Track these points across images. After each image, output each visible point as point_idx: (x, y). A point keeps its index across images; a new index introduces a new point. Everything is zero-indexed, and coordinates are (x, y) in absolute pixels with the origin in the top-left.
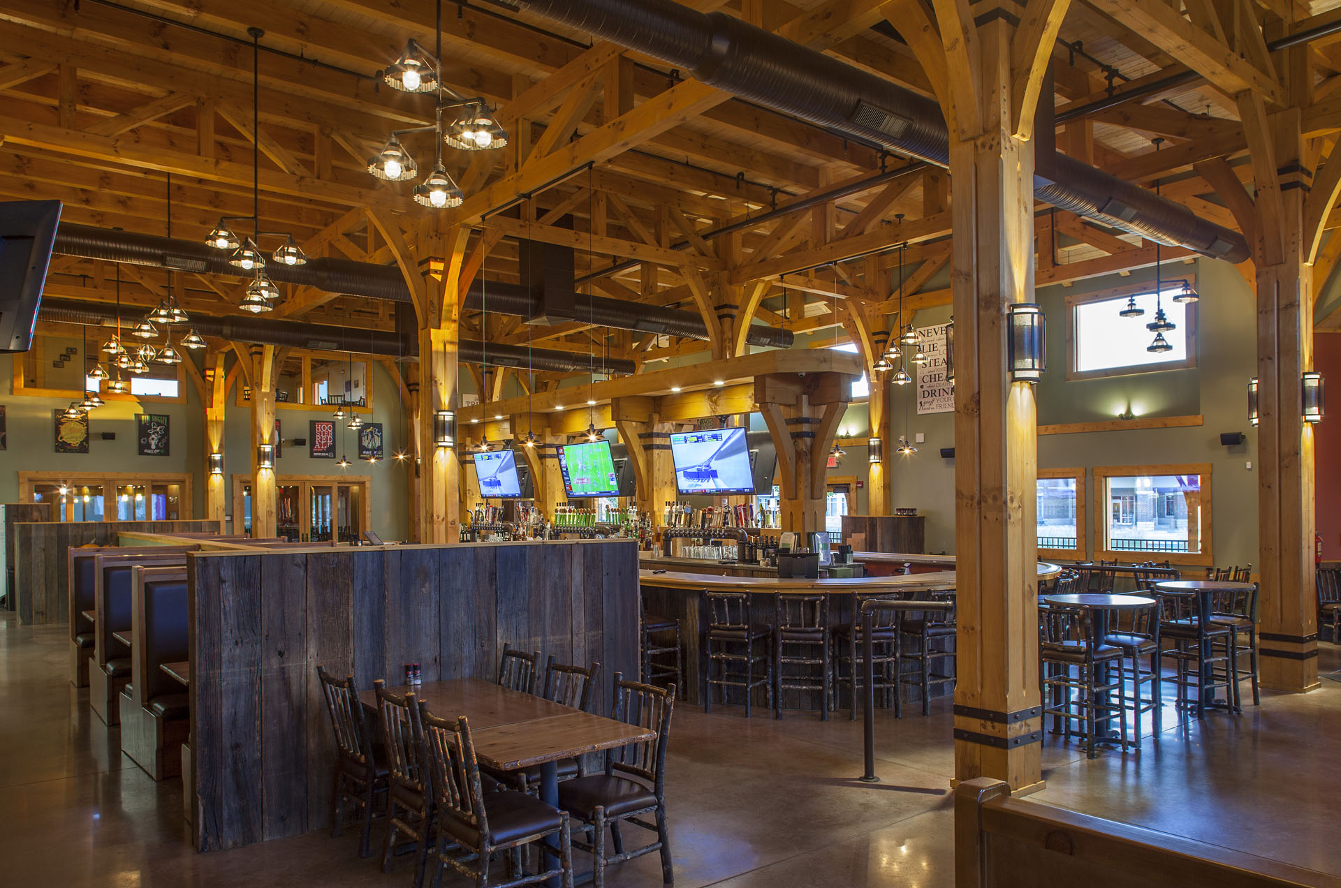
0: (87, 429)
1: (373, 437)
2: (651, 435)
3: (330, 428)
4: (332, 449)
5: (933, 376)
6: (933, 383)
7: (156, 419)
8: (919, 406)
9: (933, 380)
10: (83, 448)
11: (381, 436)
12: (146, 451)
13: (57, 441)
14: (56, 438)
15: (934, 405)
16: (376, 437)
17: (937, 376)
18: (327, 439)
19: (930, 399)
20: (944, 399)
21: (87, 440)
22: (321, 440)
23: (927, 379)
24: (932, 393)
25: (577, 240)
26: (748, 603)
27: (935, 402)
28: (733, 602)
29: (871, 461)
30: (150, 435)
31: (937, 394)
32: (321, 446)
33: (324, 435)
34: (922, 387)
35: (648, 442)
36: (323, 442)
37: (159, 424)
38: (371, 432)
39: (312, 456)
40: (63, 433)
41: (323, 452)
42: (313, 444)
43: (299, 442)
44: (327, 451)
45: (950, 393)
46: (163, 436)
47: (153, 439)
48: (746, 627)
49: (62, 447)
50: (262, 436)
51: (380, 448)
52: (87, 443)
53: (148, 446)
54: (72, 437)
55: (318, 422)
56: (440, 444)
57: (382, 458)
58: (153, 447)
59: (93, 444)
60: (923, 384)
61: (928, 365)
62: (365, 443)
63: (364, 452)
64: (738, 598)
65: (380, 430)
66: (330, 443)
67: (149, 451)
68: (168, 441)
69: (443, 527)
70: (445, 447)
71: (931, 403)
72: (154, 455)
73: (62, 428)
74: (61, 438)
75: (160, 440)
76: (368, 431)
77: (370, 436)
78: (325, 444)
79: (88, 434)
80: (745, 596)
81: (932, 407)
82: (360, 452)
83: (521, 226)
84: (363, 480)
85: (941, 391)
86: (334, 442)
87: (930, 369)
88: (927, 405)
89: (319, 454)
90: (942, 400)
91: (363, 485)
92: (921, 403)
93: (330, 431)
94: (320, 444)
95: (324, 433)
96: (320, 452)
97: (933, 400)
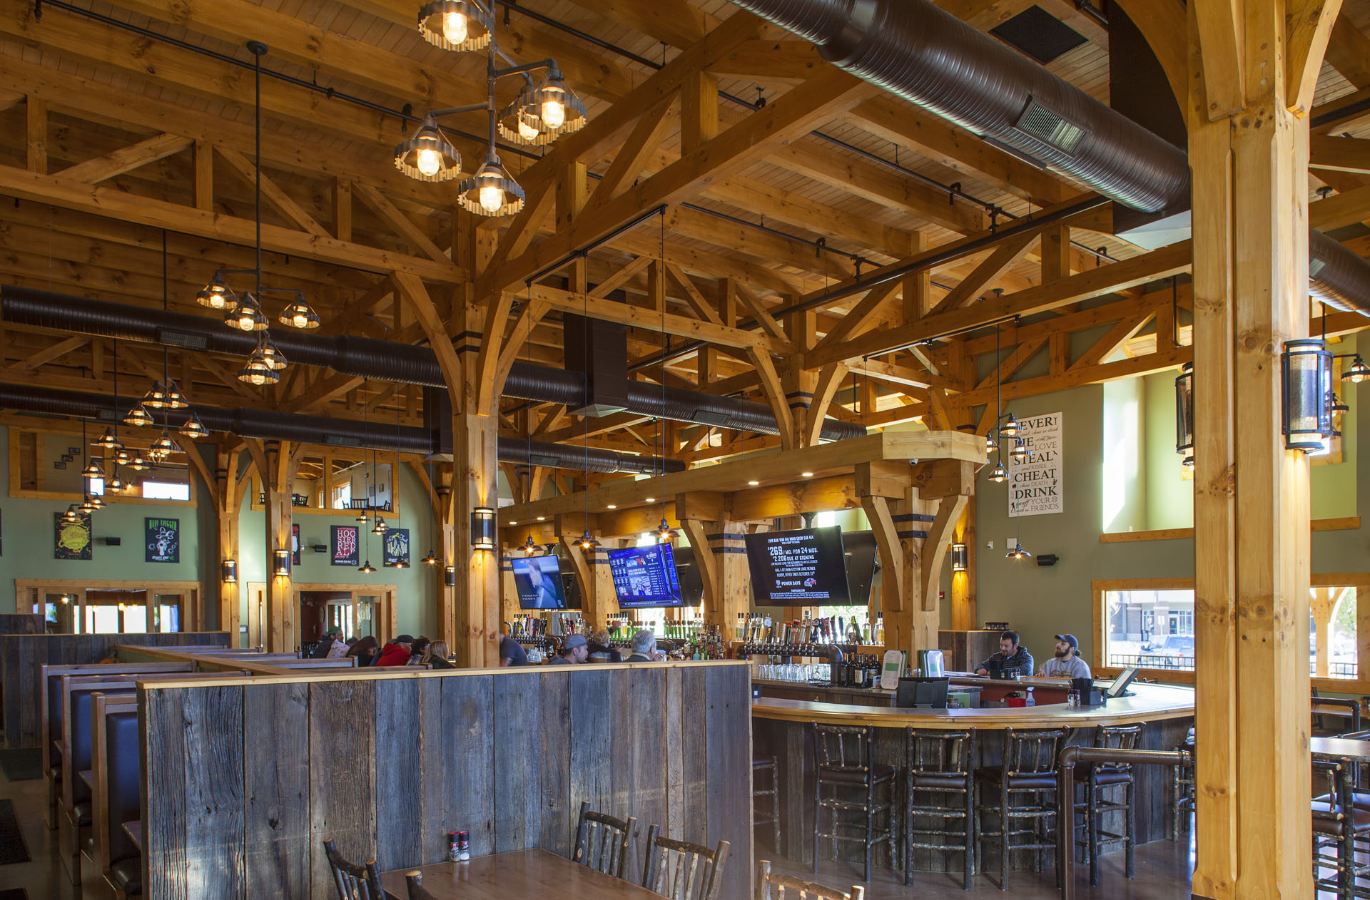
0: (90, 534)
1: (399, 543)
2: (721, 536)
3: (353, 534)
4: (355, 556)
5: (1027, 475)
6: (1028, 482)
7: (165, 523)
8: (1010, 507)
9: (1027, 478)
10: (85, 555)
11: (408, 542)
12: (154, 557)
13: (57, 546)
14: (56, 544)
15: (1029, 507)
16: (402, 543)
17: (1032, 474)
18: (349, 546)
19: (1023, 500)
20: (1041, 500)
21: (89, 545)
22: (343, 546)
23: (1020, 478)
24: (1027, 493)
25: (633, 316)
26: (869, 740)
27: (1030, 504)
28: (850, 738)
29: (955, 569)
30: (158, 540)
31: (1033, 494)
32: (343, 553)
33: (346, 542)
34: (1014, 486)
35: (717, 544)
36: (345, 549)
37: (168, 529)
38: (397, 538)
39: (333, 563)
40: (64, 538)
41: (347, 559)
42: (334, 551)
43: (319, 548)
44: (350, 558)
45: (1047, 493)
46: (172, 542)
47: (161, 545)
48: (866, 769)
49: (63, 553)
50: (277, 540)
51: (407, 556)
52: (91, 549)
53: (157, 552)
54: (74, 543)
55: (340, 527)
56: (477, 546)
57: (409, 566)
58: (162, 553)
59: (97, 550)
60: (1015, 483)
61: (1022, 462)
62: (391, 550)
63: (390, 560)
64: (856, 734)
65: (407, 537)
66: (353, 550)
67: (157, 558)
68: (178, 546)
69: (481, 641)
70: (483, 550)
71: (1025, 504)
72: (162, 562)
73: (63, 532)
74: (62, 544)
75: (169, 546)
76: (394, 537)
77: (396, 542)
78: (348, 551)
79: (91, 539)
80: (865, 731)
81: (1026, 508)
82: (385, 560)
83: (569, 298)
84: (388, 589)
85: (1037, 490)
86: (357, 549)
87: (1025, 466)
88: (1021, 507)
89: (342, 561)
90: (1038, 501)
91: (389, 594)
92: (1013, 504)
93: (353, 537)
94: (342, 551)
95: (346, 539)
96: (342, 559)
97: (1028, 501)
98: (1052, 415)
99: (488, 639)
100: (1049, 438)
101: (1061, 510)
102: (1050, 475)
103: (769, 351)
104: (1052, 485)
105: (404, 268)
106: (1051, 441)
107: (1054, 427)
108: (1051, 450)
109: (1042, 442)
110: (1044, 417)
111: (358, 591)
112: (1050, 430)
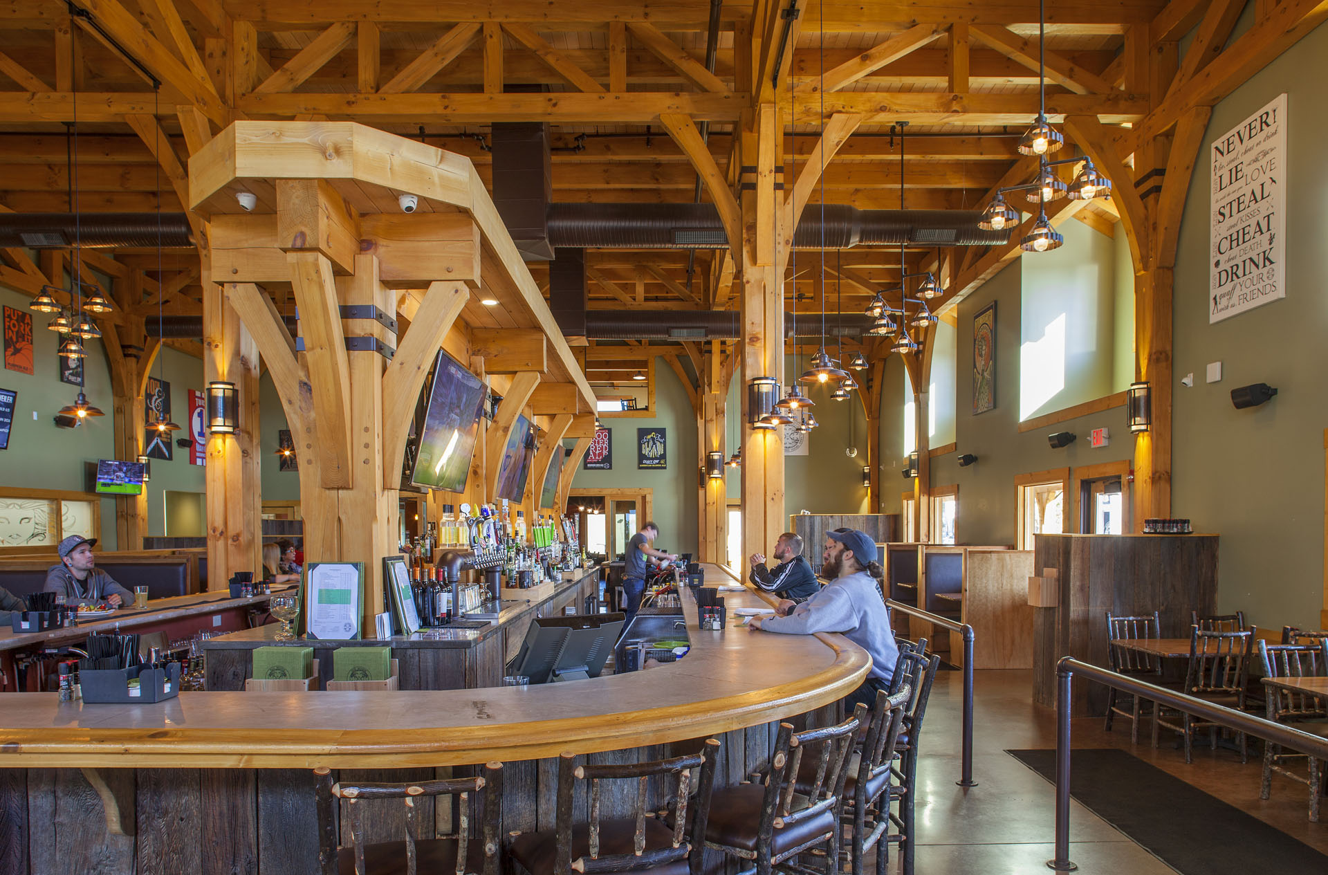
1: (654, 443)
3: (605, 436)
4: (608, 459)
5: (1234, 237)
6: (1236, 251)
8: (1212, 303)
9: (1234, 243)
11: (665, 442)
15: (1235, 300)
16: (658, 444)
17: (1241, 234)
18: (602, 449)
19: (1229, 286)
20: (1252, 280)
22: (596, 449)
23: (1225, 245)
24: (1233, 274)
27: (1237, 292)
31: (1240, 273)
32: (595, 456)
33: (600, 445)
34: (1217, 264)
36: (598, 452)
38: (653, 438)
39: (586, 468)
41: (598, 462)
42: (587, 454)
44: (603, 461)
45: (1261, 265)
51: (663, 456)
57: (665, 468)
60: (1219, 257)
61: (1227, 215)
62: (646, 451)
63: (644, 461)
65: (663, 436)
66: (605, 452)
71: (1230, 294)
76: (649, 437)
77: (651, 443)
78: (600, 454)
81: (1231, 302)
82: (640, 462)
83: (348, 103)
84: (643, 493)
85: (1248, 262)
86: (610, 451)
87: (1233, 221)
88: (1224, 302)
89: (594, 465)
90: (1248, 282)
91: (644, 498)
92: (1215, 299)
93: (605, 439)
94: (594, 454)
95: (598, 441)
96: (595, 463)
97: (1234, 289)
98: (1268, 108)
99: (230, 541)
100: (1265, 154)
101: (1281, 293)
102: (1264, 229)
103: (691, 116)
104: (1266, 247)
105: (133, 109)
106: (1268, 157)
107: (1271, 129)
108: (1265, 178)
109: (1257, 165)
110: (1257, 115)
111: (611, 496)
112: (1268, 137)
